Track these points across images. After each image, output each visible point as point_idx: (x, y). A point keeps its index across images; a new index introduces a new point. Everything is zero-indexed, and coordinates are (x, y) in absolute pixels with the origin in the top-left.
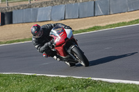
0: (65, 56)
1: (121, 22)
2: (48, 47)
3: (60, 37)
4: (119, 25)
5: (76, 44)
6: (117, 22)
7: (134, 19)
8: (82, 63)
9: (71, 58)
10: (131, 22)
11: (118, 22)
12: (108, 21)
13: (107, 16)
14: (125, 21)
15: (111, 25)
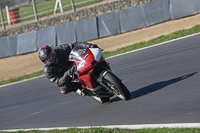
0: (94, 87)
1: (138, 42)
2: (68, 77)
3: (84, 61)
4: (135, 46)
5: (109, 68)
6: (132, 43)
7: (156, 37)
8: (121, 96)
9: (103, 89)
10: (153, 41)
11: (134, 42)
12: (120, 44)
13: (117, 37)
14: (143, 40)
15: (124, 48)
